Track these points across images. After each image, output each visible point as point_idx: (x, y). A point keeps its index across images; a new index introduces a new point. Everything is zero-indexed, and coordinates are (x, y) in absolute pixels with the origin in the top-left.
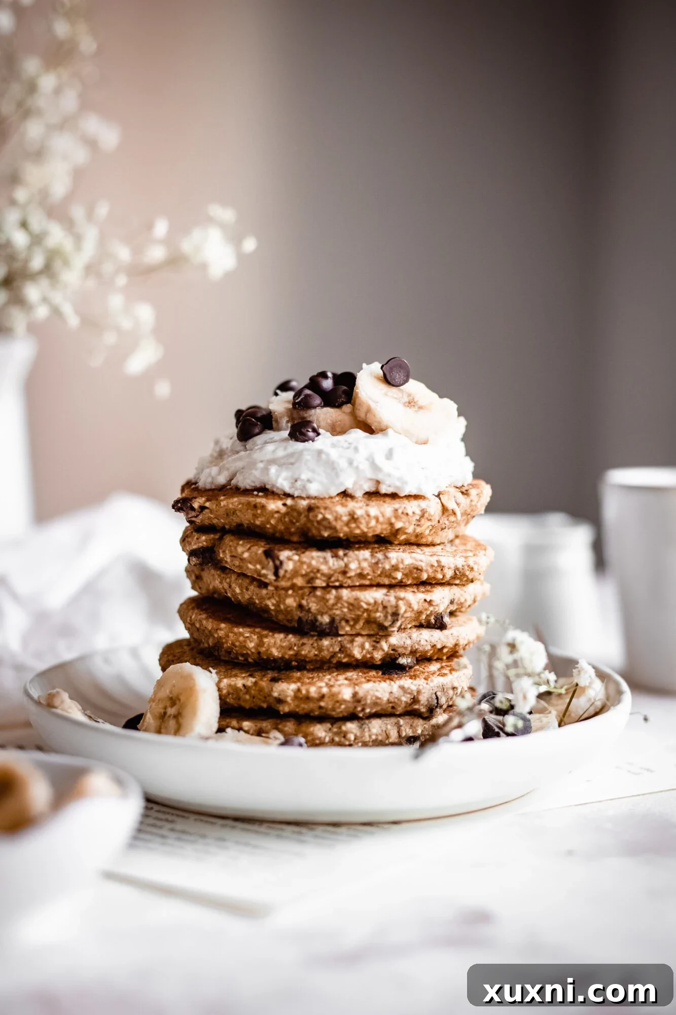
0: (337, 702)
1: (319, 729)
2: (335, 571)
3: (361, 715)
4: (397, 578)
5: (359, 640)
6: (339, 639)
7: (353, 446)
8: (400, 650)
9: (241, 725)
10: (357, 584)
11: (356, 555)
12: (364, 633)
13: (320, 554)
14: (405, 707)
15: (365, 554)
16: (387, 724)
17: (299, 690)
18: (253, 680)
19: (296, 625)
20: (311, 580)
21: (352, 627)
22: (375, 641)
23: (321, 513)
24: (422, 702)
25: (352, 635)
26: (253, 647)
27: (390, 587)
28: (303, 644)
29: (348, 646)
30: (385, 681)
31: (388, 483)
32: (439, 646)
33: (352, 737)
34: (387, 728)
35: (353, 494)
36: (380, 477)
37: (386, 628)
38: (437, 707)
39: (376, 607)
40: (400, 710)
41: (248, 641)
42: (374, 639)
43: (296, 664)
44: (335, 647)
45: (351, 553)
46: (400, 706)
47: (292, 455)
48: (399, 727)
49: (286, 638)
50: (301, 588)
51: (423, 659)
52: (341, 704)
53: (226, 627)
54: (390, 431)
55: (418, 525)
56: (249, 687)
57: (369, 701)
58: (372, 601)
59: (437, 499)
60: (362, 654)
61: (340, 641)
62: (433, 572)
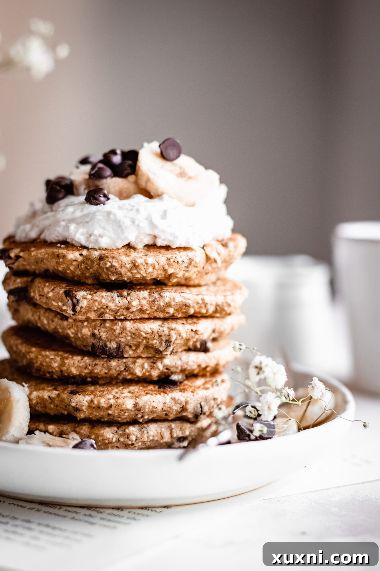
0: (122, 410)
1: (108, 432)
2: (120, 307)
3: (141, 421)
4: (170, 313)
5: (140, 361)
6: (124, 360)
7: (135, 208)
8: (173, 369)
9: (47, 428)
10: (138, 317)
11: (137, 294)
12: (143, 356)
13: (108, 294)
14: (176, 414)
15: (145, 294)
16: (161, 428)
17: (92, 401)
18: (57, 392)
19: (90, 350)
20: (101, 315)
21: (134, 351)
22: (152, 362)
23: (110, 262)
24: (189, 410)
25: (134, 357)
26: (57, 367)
27: (165, 319)
28: (96, 365)
29: (131, 366)
30: (160, 394)
31: (162, 237)
32: (203, 366)
33: (133, 438)
34: (161, 431)
35: (135, 247)
36: (156, 233)
37: (161, 352)
38: (201, 414)
39: (153, 336)
40: (172, 416)
41: (53, 362)
42: (152, 360)
43: (91, 380)
44: (121, 367)
45: (133, 293)
46: (172, 414)
47: (87, 215)
48: (171, 430)
49: (82, 360)
50: (94, 321)
51: (191, 376)
52: (125, 413)
53: (36, 351)
54: (165, 196)
55: (186, 271)
56: (53, 398)
57: (147, 410)
58: (150, 331)
59: (202, 250)
60: (142, 372)
61: (125, 362)
62: (198, 308)
